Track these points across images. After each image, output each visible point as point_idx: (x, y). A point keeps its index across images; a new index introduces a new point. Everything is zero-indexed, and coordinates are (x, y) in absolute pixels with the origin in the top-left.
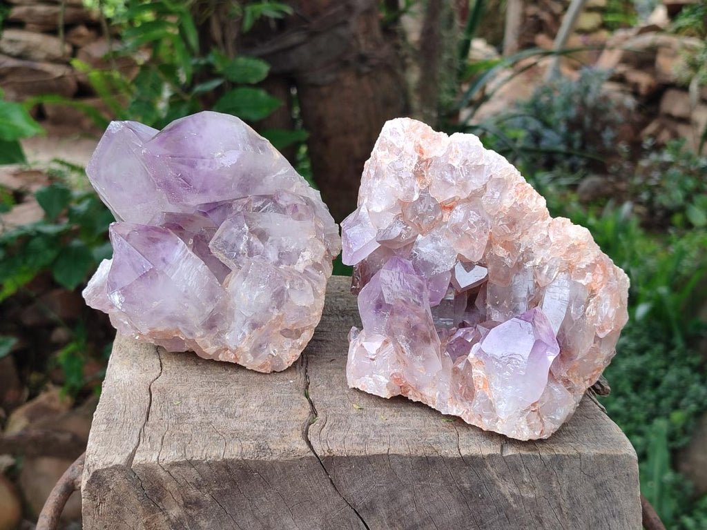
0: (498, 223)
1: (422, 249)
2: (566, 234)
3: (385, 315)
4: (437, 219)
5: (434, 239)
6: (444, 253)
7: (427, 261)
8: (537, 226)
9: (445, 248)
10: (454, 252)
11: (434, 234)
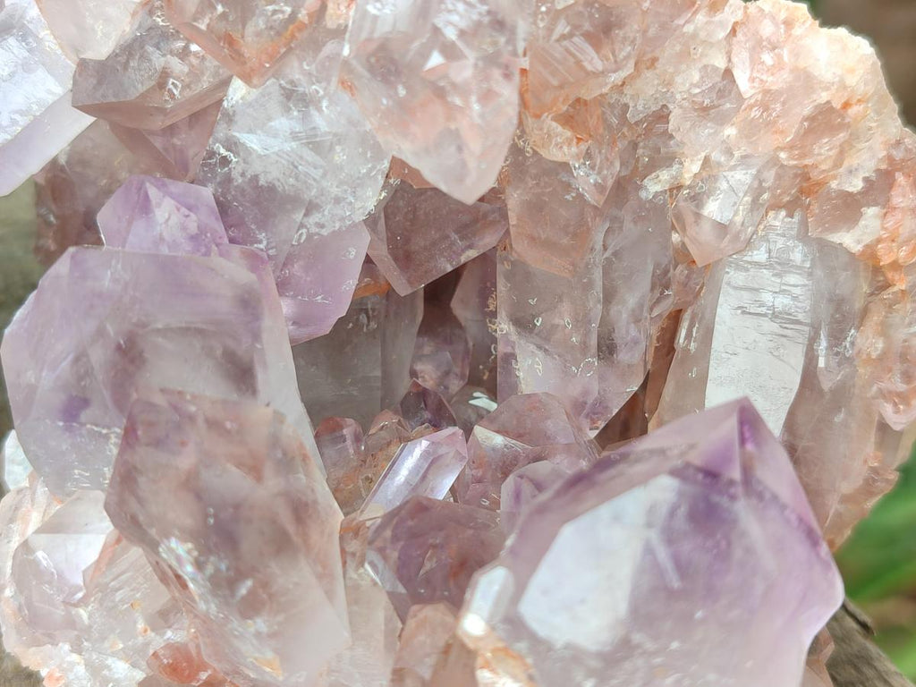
0: (550, 30)
1: (252, 141)
2: (802, 64)
3: (107, 437)
4: (303, 16)
5: (293, 97)
6: (340, 156)
7: (271, 189)
8: (694, 36)
9: (339, 139)
10: (378, 151)
11: (297, 76)
